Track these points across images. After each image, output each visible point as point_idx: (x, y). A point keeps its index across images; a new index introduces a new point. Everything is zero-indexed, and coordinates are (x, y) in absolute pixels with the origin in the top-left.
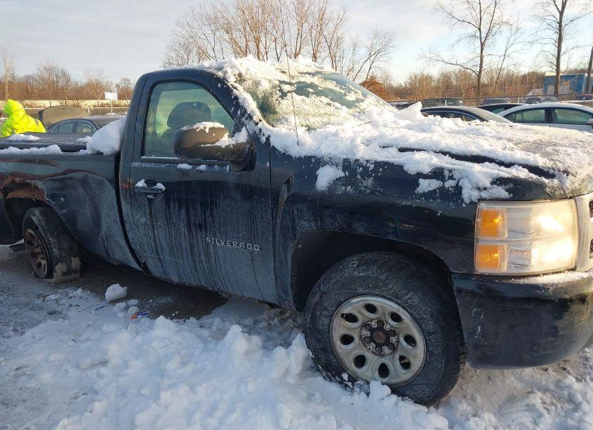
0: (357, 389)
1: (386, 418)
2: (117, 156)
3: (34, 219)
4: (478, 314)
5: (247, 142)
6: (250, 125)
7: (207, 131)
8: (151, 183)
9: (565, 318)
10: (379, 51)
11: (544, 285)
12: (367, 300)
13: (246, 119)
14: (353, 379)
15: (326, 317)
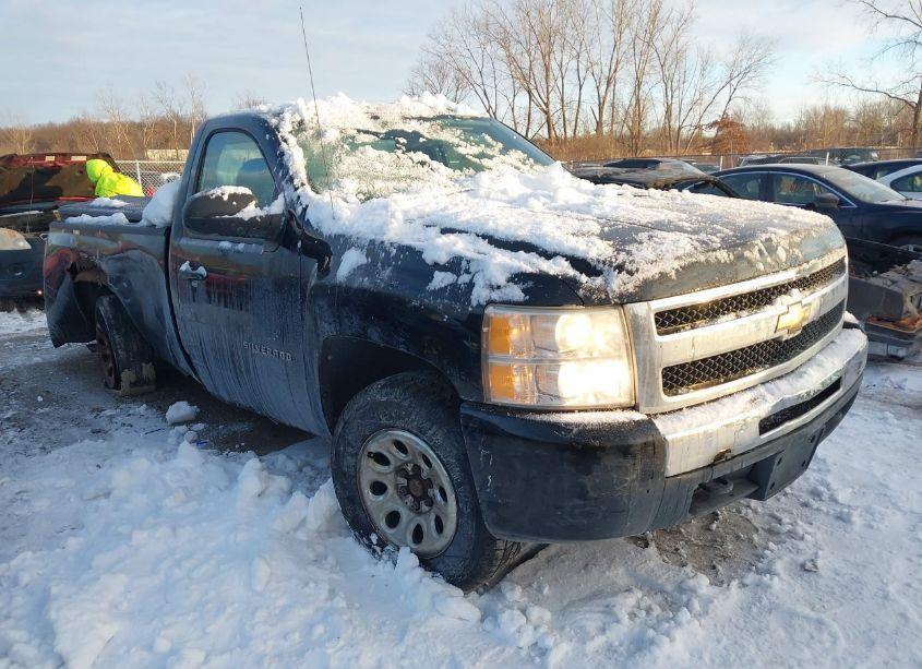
0: (385, 557)
1: (402, 598)
2: (168, 230)
3: (101, 309)
4: (487, 457)
5: (283, 214)
6: (289, 191)
7: (226, 198)
8: (194, 266)
9: (595, 473)
10: (748, 69)
11: (567, 424)
12: (397, 435)
13: (287, 182)
14: (382, 543)
15: (352, 455)
